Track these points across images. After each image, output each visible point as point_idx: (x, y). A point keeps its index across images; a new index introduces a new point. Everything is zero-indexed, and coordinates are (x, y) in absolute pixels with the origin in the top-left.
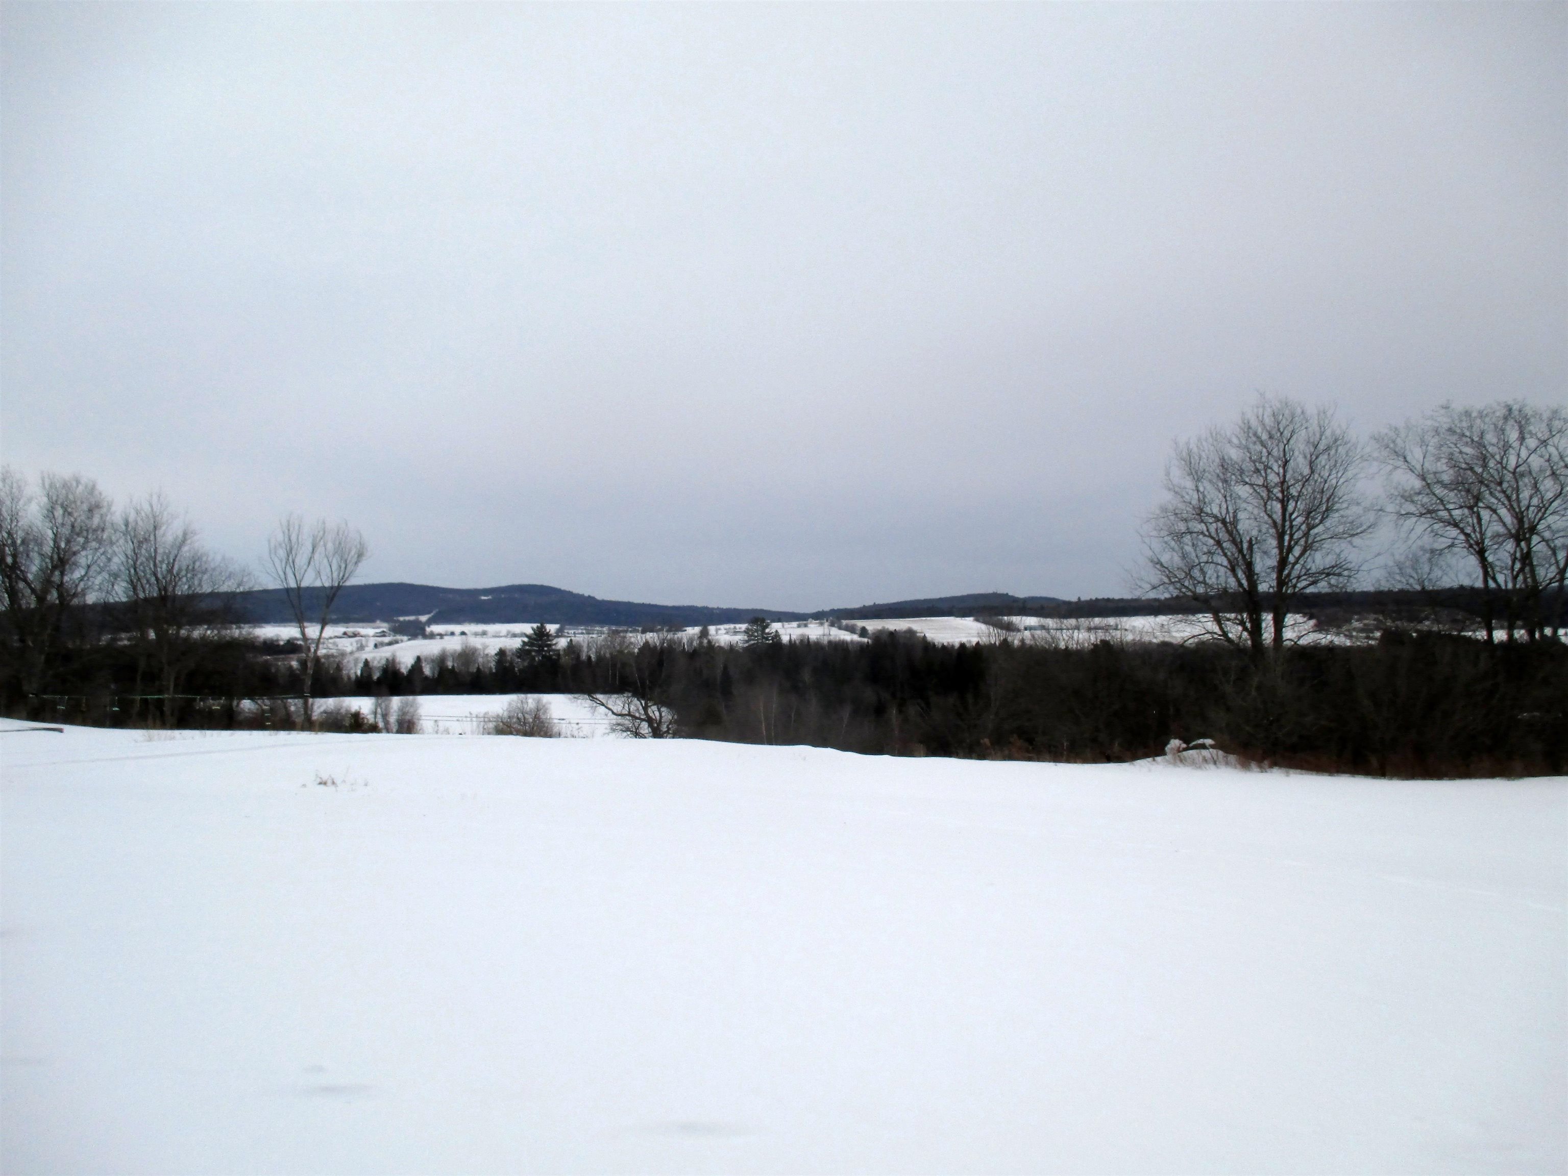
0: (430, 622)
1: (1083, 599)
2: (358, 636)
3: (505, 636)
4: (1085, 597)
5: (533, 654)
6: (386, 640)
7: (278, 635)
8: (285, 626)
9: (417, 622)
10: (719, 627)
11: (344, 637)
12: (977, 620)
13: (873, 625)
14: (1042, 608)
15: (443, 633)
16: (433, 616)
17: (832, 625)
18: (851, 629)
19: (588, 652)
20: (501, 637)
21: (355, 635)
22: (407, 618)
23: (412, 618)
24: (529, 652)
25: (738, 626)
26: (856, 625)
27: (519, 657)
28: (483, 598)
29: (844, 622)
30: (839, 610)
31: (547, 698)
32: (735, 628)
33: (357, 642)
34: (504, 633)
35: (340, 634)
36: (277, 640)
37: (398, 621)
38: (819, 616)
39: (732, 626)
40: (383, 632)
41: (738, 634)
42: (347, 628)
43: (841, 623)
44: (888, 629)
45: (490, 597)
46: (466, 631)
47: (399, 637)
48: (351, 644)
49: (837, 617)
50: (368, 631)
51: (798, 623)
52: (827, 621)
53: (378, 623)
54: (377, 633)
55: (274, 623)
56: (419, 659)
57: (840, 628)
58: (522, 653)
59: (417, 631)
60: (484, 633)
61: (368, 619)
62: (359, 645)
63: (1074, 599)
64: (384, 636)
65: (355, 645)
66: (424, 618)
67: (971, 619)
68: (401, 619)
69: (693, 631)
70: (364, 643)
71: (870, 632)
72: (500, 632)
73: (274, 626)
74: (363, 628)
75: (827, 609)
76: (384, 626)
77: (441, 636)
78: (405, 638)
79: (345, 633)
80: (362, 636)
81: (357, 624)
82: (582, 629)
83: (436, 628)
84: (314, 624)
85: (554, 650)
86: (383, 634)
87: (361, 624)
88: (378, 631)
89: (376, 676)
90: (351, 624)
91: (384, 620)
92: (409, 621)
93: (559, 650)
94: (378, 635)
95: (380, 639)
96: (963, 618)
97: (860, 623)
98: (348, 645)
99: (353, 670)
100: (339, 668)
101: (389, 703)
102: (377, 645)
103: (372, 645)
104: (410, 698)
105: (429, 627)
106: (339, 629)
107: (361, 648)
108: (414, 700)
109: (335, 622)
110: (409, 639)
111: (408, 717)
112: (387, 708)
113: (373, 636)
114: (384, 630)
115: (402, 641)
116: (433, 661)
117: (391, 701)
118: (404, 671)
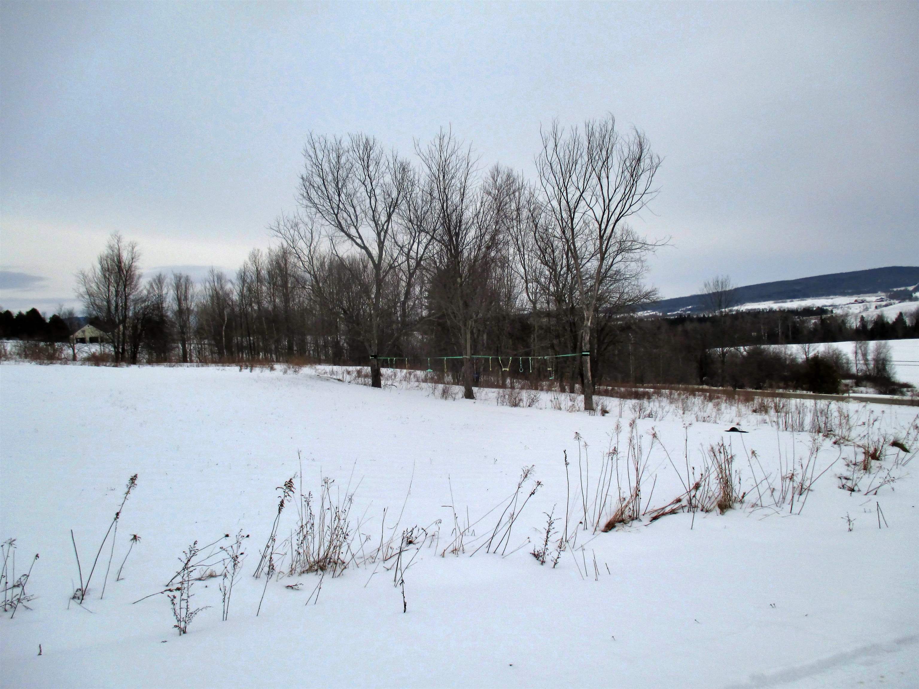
0: (916, 291)
2: (865, 302)
6: (884, 303)
7: (813, 304)
8: (819, 299)
9: (906, 291)
11: (855, 303)
16: (917, 286)
21: (863, 302)
22: (899, 289)
23: (902, 289)
33: (864, 306)
35: (853, 301)
36: (813, 308)
37: (893, 291)
40: (882, 298)
42: (859, 297)
47: (892, 301)
48: (860, 307)
50: (872, 298)
53: (879, 293)
55: (813, 297)
56: (901, 314)
59: (905, 297)
61: (873, 291)
62: (865, 307)
64: (882, 301)
65: (862, 308)
66: (911, 288)
68: (895, 289)
70: (868, 306)
73: (813, 299)
74: (869, 297)
76: (882, 295)
78: (897, 302)
79: (856, 301)
80: (867, 302)
81: (865, 295)
84: (837, 296)
86: (882, 300)
87: (867, 295)
88: (879, 298)
89: (870, 327)
90: (862, 295)
91: (883, 291)
92: (901, 291)
94: (878, 300)
95: (880, 303)
98: (858, 308)
99: (854, 323)
100: (844, 322)
101: (867, 346)
102: (876, 307)
103: (873, 307)
104: (883, 342)
105: (915, 293)
106: (853, 299)
107: (866, 309)
108: (886, 343)
109: (851, 294)
110: (900, 302)
111: (882, 356)
112: (866, 349)
113: (875, 302)
114: (883, 297)
115: (894, 304)
116: (911, 315)
117: (868, 344)
118: (890, 322)
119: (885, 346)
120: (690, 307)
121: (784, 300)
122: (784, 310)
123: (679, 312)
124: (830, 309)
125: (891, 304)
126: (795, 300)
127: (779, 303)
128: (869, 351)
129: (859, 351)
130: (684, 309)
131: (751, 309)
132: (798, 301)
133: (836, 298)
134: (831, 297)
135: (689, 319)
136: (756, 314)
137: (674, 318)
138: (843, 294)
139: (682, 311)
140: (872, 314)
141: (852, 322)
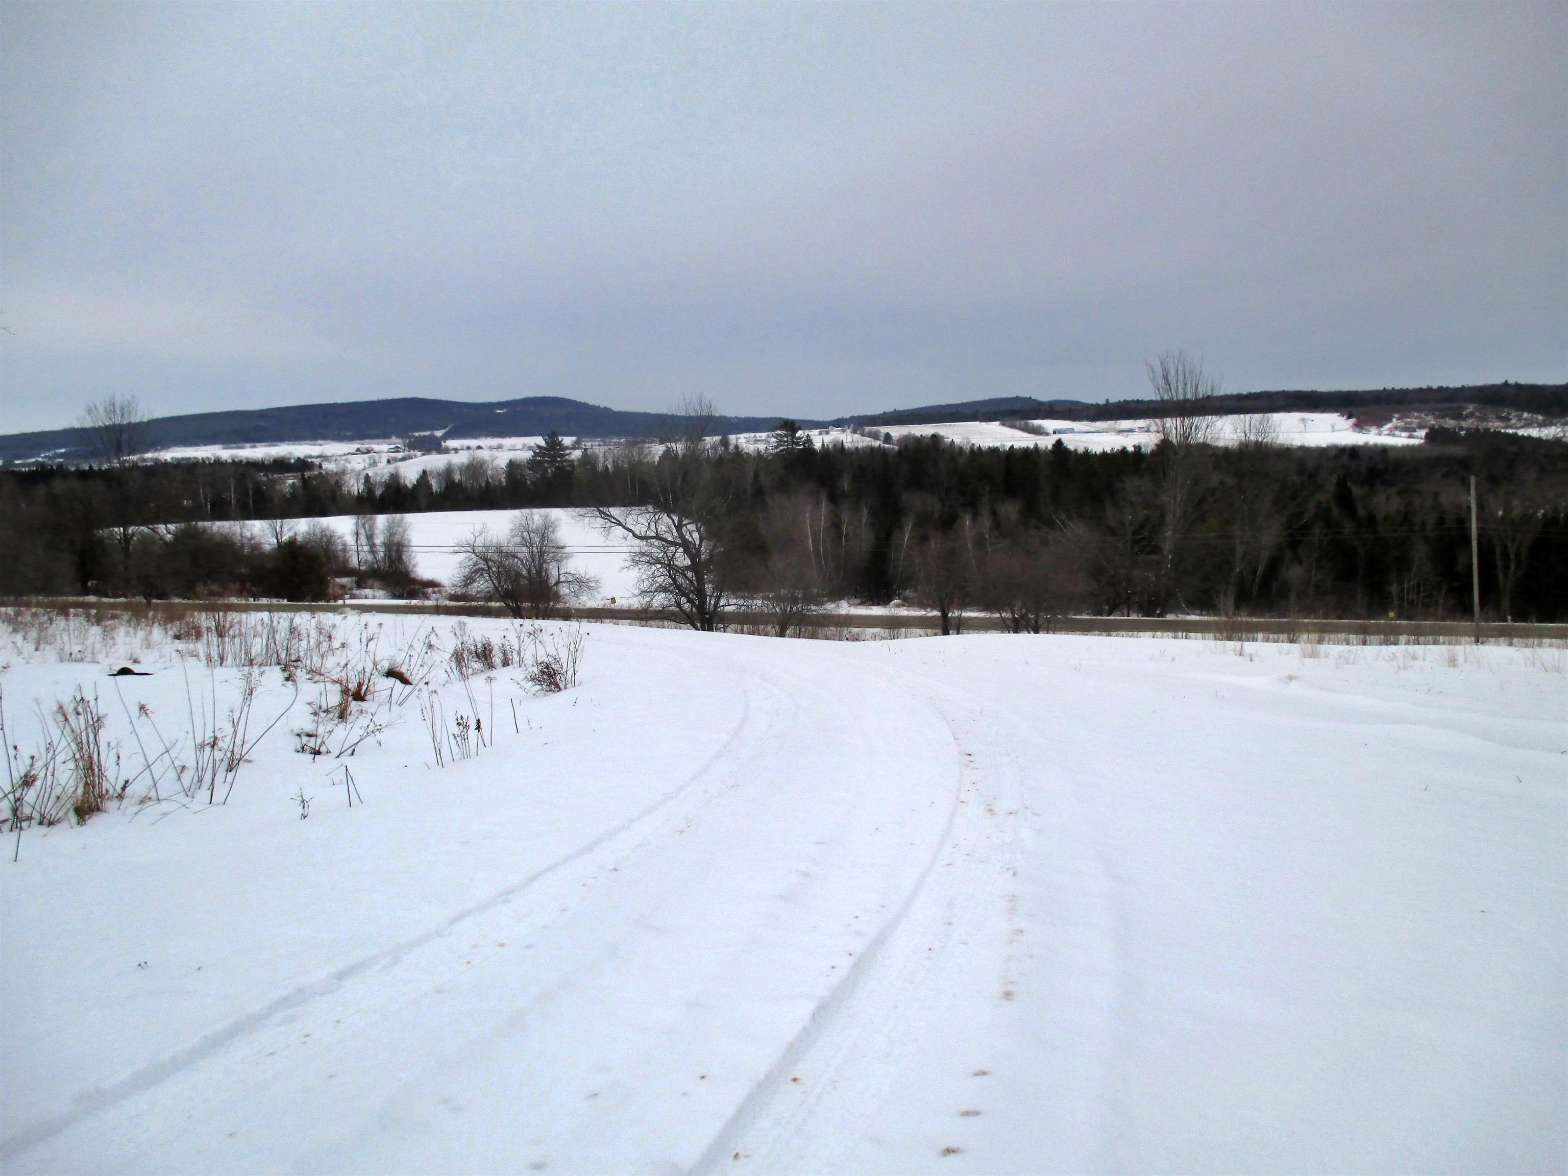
0: (446, 437)
1: (1111, 401)
2: (371, 451)
3: (521, 450)
4: (1113, 399)
5: (546, 465)
6: (400, 455)
7: (290, 453)
8: (300, 444)
9: (433, 437)
10: (738, 436)
11: (357, 454)
12: (1003, 424)
13: (897, 432)
14: (1070, 411)
15: (459, 447)
16: (449, 430)
17: (854, 432)
18: (875, 436)
19: (604, 461)
20: (517, 450)
21: (368, 451)
22: (422, 434)
23: (427, 433)
24: (540, 463)
25: (758, 435)
26: (880, 431)
27: (530, 469)
28: (498, 411)
29: (867, 429)
30: (859, 417)
31: (556, 513)
32: (755, 436)
33: (370, 458)
34: (520, 447)
35: (353, 451)
36: (289, 459)
37: (413, 437)
38: (839, 423)
39: (753, 435)
41: (758, 443)
42: (362, 444)
43: (864, 430)
44: (914, 434)
45: (505, 411)
46: (481, 445)
47: (412, 452)
48: (364, 461)
49: (859, 423)
50: (382, 447)
51: (819, 430)
52: (849, 428)
53: (394, 439)
54: (390, 449)
55: (290, 440)
56: (424, 472)
57: (863, 435)
58: (533, 464)
59: (433, 446)
60: (500, 447)
61: (384, 435)
62: (372, 461)
63: (1102, 402)
64: (398, 452)
65: (368, 461)
66: (439, 433)
67: (997, 423)
68: (417, 434)
69: (710, 441)
70: (377, 459)
71: (894, 438)
72: (515, 445)
73: (288, 444)
74: (378, 444)
75: (847, 416)
76: (398, 442)
77: (456, 450)
78: (419, 453)
79: (358, 450)
80: (374, 452)
81: (372, 441)
82: (599, 441)
83: (451, 443)
84: (329, 441)
85: (568, 461)
86: (397, 450)
87: (376, 441)
88: (393, 446)
89: (378, 492)
90: (367, 441)
91: (399, 436)
92: (424, 436)
93: (573, 461)
94: (392, 450)
95: (393, 455)
96: (988, 423)
97: (884, 430)
98: (361, 461)
99: (355, 486)
100: (338, 485)
101: (374, 523)
102: (389, 462)
103: (384, 461)
104: (398, 516)
105: (445, 442)
106: (353, 446)
107: (374, 464)
108: (402, 518)
109: (350, 439)
110: (423, 455)
111: (396, 539)
112: (372, 528)
113: (387, 452)
114: (398, 446)
115: (415, 456)
116: (439, 474)
117: (375, 520)
118: (410, 486)
119: (400, 524)
120: (63, 450)
121: (240, 445)
122: (241, 461)
123: (40, 459)
124: (317, 461)
125: (410, 458)
126: (260, 444)
127: (231, 448)
128: (377, 532)
129: (362, 531)
130: (51, 454)
131: (183, 459)
132: (265, 446)
133: (328, 444)
134: (320, 442)
135: (61, 472)
136: (191, 467)
137: (30, 471)
138: (339, 437)
139: (45, 457)
140: (382, 472)
141: (351, 484)
